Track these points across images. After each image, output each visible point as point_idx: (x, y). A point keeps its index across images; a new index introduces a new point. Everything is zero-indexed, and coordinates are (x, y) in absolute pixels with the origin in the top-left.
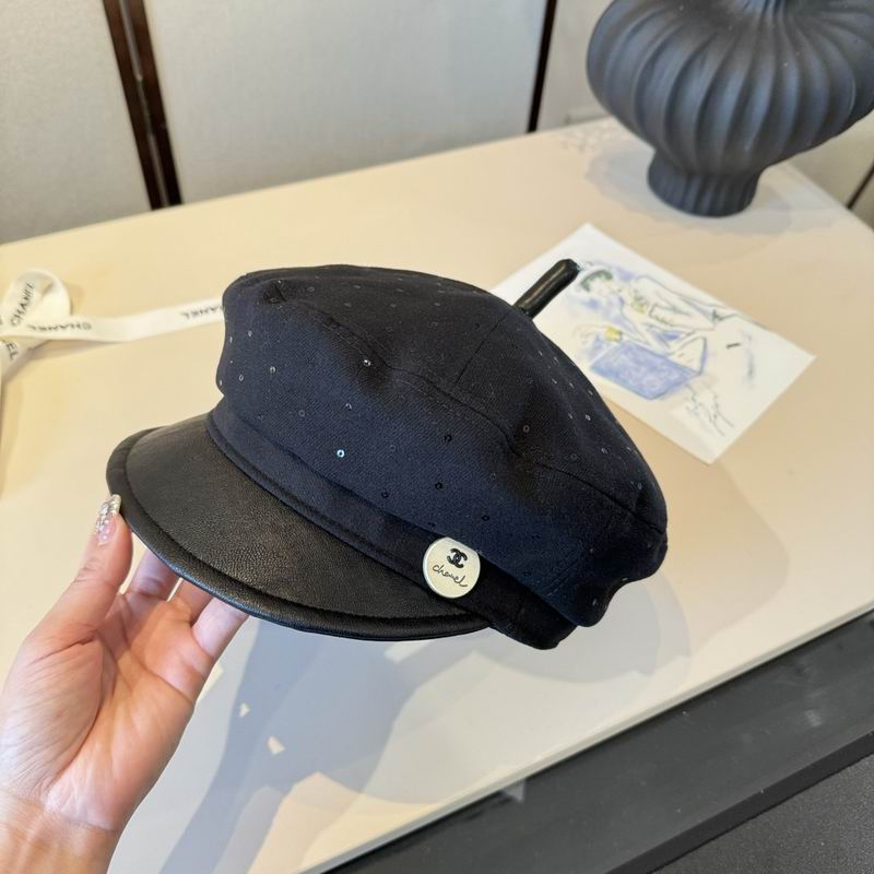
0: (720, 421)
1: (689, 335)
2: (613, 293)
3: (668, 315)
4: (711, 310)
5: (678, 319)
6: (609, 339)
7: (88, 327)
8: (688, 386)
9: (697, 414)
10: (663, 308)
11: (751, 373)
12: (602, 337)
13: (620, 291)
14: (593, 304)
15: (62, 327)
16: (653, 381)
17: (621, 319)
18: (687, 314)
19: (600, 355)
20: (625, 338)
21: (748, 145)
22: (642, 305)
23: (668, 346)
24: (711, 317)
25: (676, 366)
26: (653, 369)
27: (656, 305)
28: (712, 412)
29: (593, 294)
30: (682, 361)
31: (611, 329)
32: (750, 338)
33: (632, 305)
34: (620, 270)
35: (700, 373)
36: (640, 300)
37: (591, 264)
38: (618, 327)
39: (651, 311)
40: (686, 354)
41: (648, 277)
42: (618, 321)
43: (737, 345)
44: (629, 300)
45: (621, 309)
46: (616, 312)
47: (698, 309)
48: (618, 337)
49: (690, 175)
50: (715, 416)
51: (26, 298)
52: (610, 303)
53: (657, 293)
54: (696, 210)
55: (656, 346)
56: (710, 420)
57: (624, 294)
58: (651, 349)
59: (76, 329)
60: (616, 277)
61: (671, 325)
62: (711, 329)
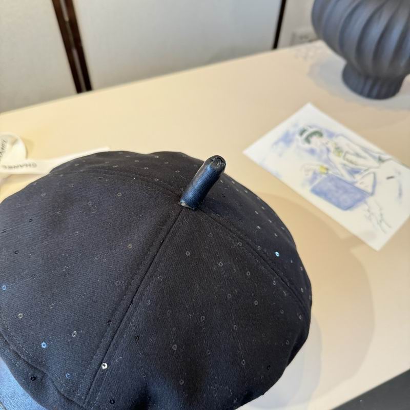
0: (383, 224)
1: (365, 170)
2: (323, 145)
3: (354, 158)
4: (377, 155)
5: (360, 161)
6: (321, 173)
7: (35, 165)
8: (366, 203)
9: (371, 220)
10: (352, 154)
11: (400, 194)
12: (317, 172)
13: (327, 143)
14: (312, 151)
15: (21, 166)
16: (346, 198)
17: (328, 161)
18: (364, 158)
19: (316, 182)
20: (330, 172)
21: (403, 63)
22: (339, 152)
23: (354, 177)
24: (378, 160)
25: (359, 190)
26: (346, 191)
27: (347, 152)
28: (379, 218)
29: (312, 146)
30: (362, 187)
31: (322, 167)
32: (399, 173)
33: (334, 152)
34: (327, 131)
35: (372, 194)
36: (338, 150)
37: (311, 127)
38: (326, 166)
39: (345, 156)
40: (363, 182)
41: (342, 135)
42: (326, 162)
43: (392, 177)
44: (332, 149)
45: (328, 155)
46: (325, 156)
47: (370, 155)
48: (325, 171)
49: (367, 77)
50: (381, 221)
51: (3, 149)
52: (321, 151)
53: (348, 145)
54: (369, 96)
55: (347, 177)
56: (378, 223)
57: (331, 146)
58: (345, 179)
59: (28, 167)
60: (325, 135)
61: (356, 165)
62: (378, 168)
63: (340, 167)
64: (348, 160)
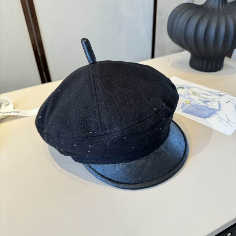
0: (230, 123)
1: (213, 100)
2: (185, 92)
3: (205, 96)
4: (218, 94)
5: (208, 97)
6: (187, 104)
7: (18, 112)
8: (216, 114)
9: (222, 121)
12: (184, 103)
13: (187, 91)
15: (10, 112)
16: (204, 113)
18: (211, 95)
20: (192, 103)
22: (195, 94)
23: (207, 104)
24: (219, 95)
25: (211, 109)
26: (203, 110)
27: (200, 94)
28: (227, 120)
30: (212, 107)
31: (187, 101)
32: (233, 100)
33: (192, 94)
34: (186, 86)
35: (220, 110)
36: (194, 93)
39: (199, 95)
41: (196, 87)
42: (188, 99)
43: (229, 102)
44: (191, 93)
45: (189, 96)
46: (187, 96)
47: (214, 94)
49: (203, 59)
52: (185, 94)
53: (199, 91)
55: (203, 104)
56: (227, 123)
57: (189, 92)
58: (201, 105)
59: (14, 113)
60: (185, 88)
61: (207, 99)
62: (220, 98)
63: (197, 100)
64: (201, 97)
